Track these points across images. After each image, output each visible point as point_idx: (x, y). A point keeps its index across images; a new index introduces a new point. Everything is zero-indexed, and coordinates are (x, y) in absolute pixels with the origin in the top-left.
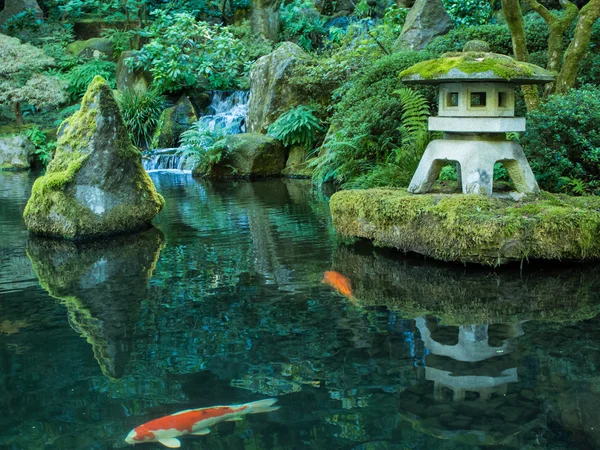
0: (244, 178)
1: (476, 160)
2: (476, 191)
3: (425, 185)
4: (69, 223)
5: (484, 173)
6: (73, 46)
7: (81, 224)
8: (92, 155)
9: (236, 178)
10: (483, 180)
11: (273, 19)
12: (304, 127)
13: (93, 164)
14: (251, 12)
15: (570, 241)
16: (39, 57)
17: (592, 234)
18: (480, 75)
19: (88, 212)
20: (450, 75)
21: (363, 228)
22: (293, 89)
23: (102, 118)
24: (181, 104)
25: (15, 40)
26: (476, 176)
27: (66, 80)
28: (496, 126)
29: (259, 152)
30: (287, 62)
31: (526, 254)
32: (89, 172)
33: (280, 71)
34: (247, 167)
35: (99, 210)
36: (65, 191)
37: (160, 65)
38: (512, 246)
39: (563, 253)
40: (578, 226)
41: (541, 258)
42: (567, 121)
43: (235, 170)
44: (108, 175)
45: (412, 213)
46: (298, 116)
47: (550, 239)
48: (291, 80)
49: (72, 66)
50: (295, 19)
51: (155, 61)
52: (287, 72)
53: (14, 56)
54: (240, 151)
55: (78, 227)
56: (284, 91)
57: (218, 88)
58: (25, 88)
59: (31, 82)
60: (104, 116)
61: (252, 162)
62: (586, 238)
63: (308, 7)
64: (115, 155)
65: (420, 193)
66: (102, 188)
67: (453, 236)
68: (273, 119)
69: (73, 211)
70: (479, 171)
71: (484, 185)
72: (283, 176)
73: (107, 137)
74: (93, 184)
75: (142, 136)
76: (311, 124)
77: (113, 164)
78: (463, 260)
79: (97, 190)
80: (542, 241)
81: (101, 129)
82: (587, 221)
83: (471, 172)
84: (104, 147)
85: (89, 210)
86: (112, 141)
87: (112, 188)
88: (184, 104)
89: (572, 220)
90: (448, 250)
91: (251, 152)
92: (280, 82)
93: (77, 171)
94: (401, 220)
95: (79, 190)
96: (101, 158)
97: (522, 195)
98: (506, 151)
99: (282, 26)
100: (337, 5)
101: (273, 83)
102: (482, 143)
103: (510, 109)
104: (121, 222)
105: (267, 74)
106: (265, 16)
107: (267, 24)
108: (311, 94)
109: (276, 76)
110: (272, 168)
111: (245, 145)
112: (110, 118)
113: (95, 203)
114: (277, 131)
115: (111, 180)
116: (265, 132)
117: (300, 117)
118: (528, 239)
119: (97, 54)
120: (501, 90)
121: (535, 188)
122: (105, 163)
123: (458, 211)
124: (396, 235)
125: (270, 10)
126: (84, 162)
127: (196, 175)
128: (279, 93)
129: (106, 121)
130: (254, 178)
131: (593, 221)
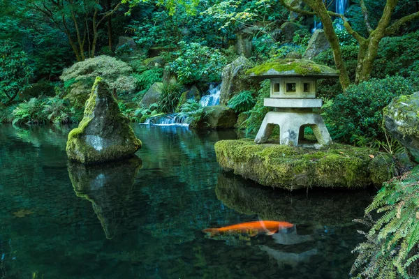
0: (213, 129)
1: (288, 125)
2: (287, 143)
3: (263, 138)
4: (82, 155)
5: (293, 132)
6: (146, 61)
7: (88, 155)
8: (94, 119)
9: (210, 129)
10: (291, 137)
11: (248, 45)
12: (245, 102)
13: (94, 124)
14: (237, 42)
15: (339, 176)
16: (124, 67)
17: (354, 173)
18: (286, 73)
19: (93, 150)
20: (269, 73)
21: (229, 163)
22: (242, 81)
23: (99, 99)
24: (192, 89)
25: (114, 59)
26: (287, 134)
27: (137, 78)
28: (300, 104)
29: (221, 115)
30: (239, 67)
31: (310, 184)
32: (93, 128)
33: (235, 72)
34: (215, 123)
35: (99, 148)
36: (80, 138)
37: (181, 70)
38: (301, 178)
39: (335, 184)
40: (344, 167)
41: (320, 186)
42: (354, 100)
43: (209, 125)
44: (104, 130)
45: (248, 156)
46: (242, 96)
47: (326, 175)
48: (240, 77)
49: (143, 71)
50: (260, 45)
51: (179, 68)
52: (239, 73)
53: (112, 66)
54: (212, 114)
55: (86, 157)
56: (237, 83)
57: (213, 81)
58: (115, 82)
59: (118, 80)
60: (100, 98)
61: (217, 121)
62: (350, 175)
63: (268, 39)
64: (107, 119)
65: (260, 143)
66: (101, 136)
67: (267, 171)
68: (231, 97)
69: (84, 149)
70: (289, 131)
71: (292, 140)
72: (235, 128)
73: (102, 110)
74: (96, 134)
75: (171, 106)
76: (249, 101)
77: (106, 124)
78: (273, 186)
79: (99, 138)
80: (320, 176)
81: (99, 105)
82: (350, 164)
83: (285, 132)
84: (100, 115)
85: (93, 148)
86: (106, 112)
87: (107, 136)
88: (194, 89)
89: (340, 164)
90: (265, 179)
91: (217, 115)
92: (235, 78)
93: (85, 128)
94: (243, 159)
95: (88, 137)
96: (99, 121)
97: (321, 145)
98: (309, 119)
99: (253, 48)
100: (285, 38)
101: (232, 78)
102: (292, 114)
103: (313, 94)
104: (112, 154)
105: (230, 74)
106: (244, 44)
107: (245, 48)
108: (252, 84)
109: (233, 75)
110: (229, 124)
111: (214, 111)
112: (104, 99)
113: (97, 145)
114: (232, 104)
115: (106, 132)
116: (226, 104)
117: (244, 97)
118: (311, 174)
119: (156, 64)
120: (305, 82)
121: (330, 142)
122: (102, 123)
123: (270, 156)
124: (241, 168)
125: (246, 40)
126: (89, 123)
127: (190, 127)
128: (235, 84)
129: (101, 101)
130: (218, 129)
131: (354, 165)
